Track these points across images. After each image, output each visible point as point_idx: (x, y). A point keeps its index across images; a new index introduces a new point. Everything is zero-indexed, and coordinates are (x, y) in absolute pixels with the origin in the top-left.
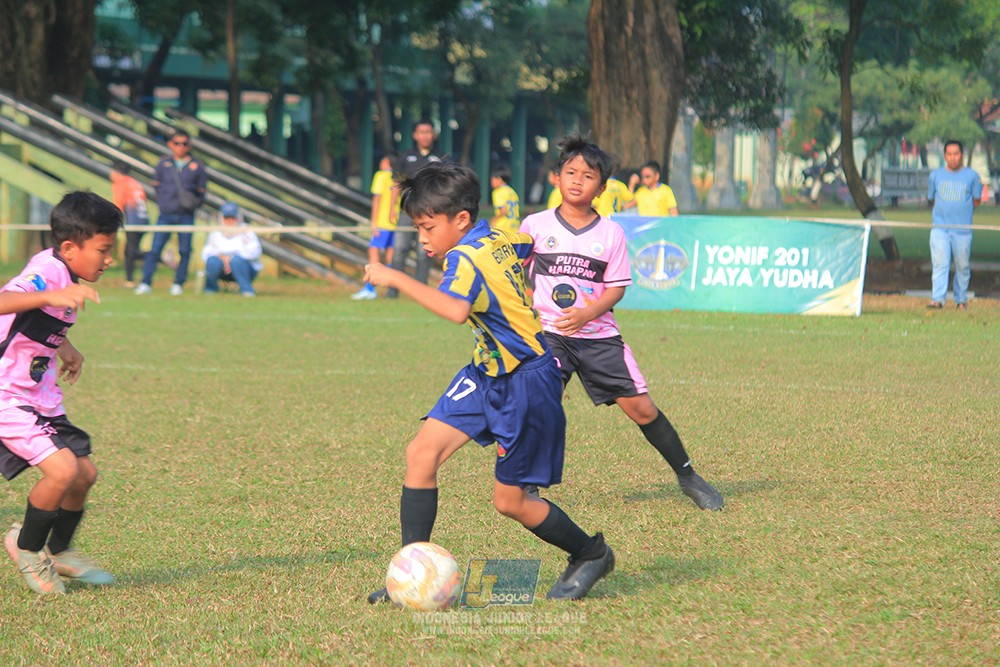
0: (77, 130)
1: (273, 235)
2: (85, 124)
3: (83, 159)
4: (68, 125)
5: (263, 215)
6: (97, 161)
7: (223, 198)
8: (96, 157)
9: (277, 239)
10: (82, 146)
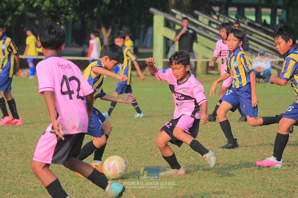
0: (203, 23)
1: (276, 62)
2: (206, 21)
3: (206, 34)
4: (200, 22)
5: (272, 54)
6: (211, 35)
7: (258, 48)
8: (210, 33)
9: (277, 63)
10: (205, 29)
